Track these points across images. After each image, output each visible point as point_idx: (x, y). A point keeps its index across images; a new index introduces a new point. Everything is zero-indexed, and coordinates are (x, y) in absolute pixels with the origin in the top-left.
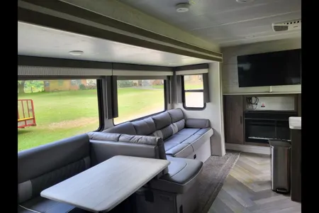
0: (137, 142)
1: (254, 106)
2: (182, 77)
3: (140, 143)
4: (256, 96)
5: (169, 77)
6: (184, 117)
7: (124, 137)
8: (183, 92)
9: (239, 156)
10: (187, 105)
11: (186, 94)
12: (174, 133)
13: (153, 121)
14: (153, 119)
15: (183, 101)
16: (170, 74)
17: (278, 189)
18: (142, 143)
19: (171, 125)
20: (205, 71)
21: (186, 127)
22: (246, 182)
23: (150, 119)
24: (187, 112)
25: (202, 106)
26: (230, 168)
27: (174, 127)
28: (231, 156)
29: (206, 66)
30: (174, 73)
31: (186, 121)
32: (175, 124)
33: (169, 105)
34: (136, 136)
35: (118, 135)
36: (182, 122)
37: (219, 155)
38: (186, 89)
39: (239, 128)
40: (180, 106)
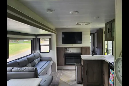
0: (24, 71)
1: (67, 51)
2: (40, 39)
3: (25, 71)
4: (68, 47)
5: (34, 39)
6: (40, 56)
7: (15, 69)
8: (40, 45)
9: (62, 71)
10: (41, 51)
11: (41, 46)
12: (36, 64)
13: (27, 59)
14: (27, 58)
15: (40, 49)
16: (34, 37)
17: (79, 82)
18: (27, 71)
19: (35, 60)
20: (50, 37)
21: (41, 61)
22: (67, 82)
23: (25, 58)
24: (41, 54)
25: (48, 51)
26: (60, 77)
27: (36, 61)
28: (60, 71)
29: (50, 35)
30: (36, 37)
31: (41, 58)
32: (36, 60)
33: (33, 52)
34: (22, 68)
35: (11, 68)
36: (39, 59)
37: (55, 72)
38: (41, 44)
39: (62, 60)
40: (38, 51)
